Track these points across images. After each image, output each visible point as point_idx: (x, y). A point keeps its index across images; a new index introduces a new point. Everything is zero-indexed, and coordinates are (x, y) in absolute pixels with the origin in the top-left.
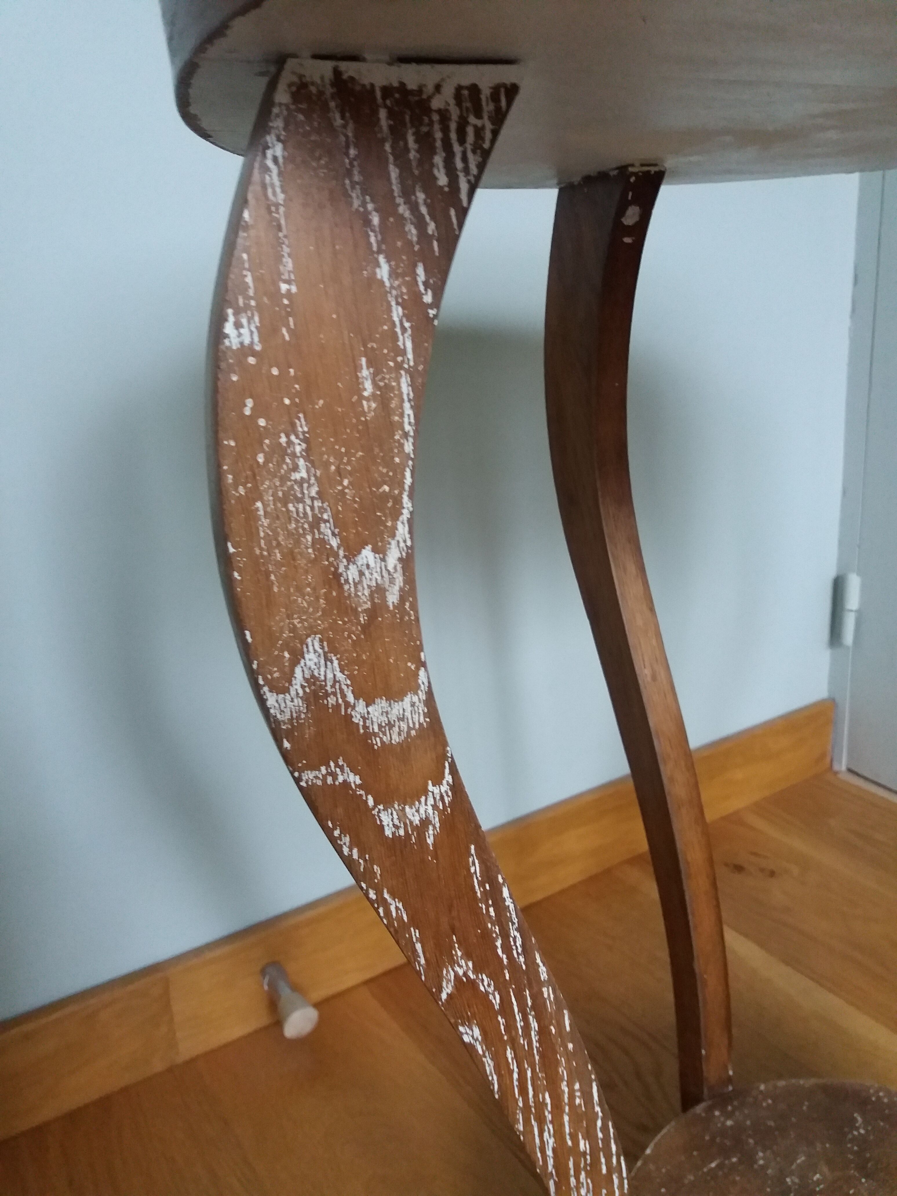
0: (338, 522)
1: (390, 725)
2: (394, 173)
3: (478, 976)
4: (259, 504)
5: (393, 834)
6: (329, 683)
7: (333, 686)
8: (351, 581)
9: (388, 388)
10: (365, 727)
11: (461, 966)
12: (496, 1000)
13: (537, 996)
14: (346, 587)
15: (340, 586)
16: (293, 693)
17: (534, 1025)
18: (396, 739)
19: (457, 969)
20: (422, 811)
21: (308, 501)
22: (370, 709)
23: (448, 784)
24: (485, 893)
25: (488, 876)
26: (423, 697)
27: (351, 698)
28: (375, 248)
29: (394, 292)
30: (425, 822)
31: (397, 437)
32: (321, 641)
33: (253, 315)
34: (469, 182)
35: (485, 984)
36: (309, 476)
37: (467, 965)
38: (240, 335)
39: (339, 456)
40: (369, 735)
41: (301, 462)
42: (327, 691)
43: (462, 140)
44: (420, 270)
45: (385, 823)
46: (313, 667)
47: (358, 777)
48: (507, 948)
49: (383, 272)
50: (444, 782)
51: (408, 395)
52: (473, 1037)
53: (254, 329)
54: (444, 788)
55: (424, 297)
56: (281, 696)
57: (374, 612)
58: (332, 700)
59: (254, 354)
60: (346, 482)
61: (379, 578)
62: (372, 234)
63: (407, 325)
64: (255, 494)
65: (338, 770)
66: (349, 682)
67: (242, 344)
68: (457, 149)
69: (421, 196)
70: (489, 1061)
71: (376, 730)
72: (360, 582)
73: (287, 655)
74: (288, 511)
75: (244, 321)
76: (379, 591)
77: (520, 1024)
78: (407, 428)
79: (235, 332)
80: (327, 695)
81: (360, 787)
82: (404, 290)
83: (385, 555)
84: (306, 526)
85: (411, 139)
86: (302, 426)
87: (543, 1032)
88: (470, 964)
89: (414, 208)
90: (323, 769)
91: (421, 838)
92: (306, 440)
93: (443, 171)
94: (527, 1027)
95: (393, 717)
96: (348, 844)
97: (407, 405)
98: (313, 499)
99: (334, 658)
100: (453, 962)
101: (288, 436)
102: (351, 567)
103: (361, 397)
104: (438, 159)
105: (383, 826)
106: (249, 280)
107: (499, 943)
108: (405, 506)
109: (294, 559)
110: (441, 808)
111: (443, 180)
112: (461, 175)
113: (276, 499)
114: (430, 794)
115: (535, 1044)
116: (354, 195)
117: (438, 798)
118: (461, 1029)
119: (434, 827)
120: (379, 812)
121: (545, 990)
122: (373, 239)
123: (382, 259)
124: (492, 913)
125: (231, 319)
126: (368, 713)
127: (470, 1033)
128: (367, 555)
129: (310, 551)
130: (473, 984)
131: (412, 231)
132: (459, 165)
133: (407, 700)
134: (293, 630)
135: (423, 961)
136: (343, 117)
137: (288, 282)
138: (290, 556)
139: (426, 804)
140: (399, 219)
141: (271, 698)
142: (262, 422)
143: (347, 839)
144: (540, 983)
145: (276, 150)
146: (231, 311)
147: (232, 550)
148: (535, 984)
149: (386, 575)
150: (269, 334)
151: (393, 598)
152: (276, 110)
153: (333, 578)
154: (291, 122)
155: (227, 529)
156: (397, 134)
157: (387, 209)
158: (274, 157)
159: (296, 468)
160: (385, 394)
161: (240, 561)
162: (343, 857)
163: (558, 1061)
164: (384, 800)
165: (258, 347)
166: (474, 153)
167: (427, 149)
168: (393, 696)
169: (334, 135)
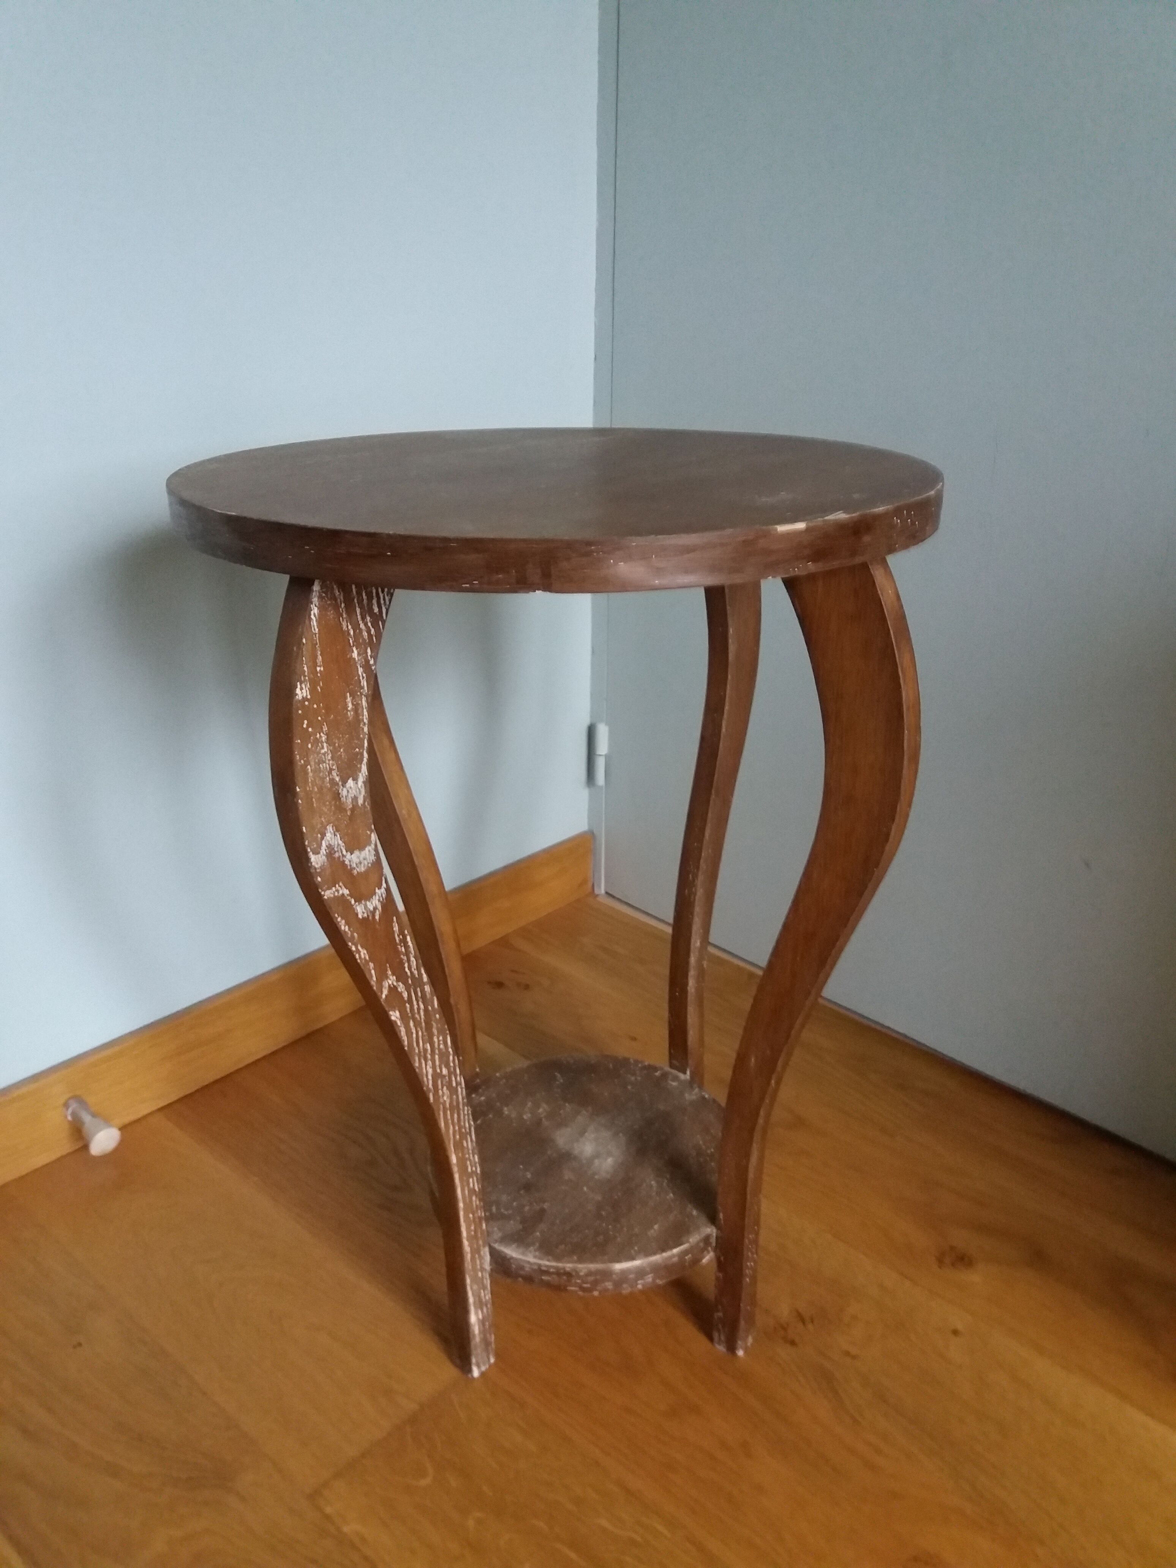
0: (338, 769)
1: (360, 863)
2: (358, 610)
3: (398, 984)
4: (309, 767)
5: (362, 917)
7: (337, 847)
8: (344, 796)
9: (358, 704)
10: (350, 866)
11: (391, 980)
12: (405, 995)
13: (423, 991)
14: (342, 799)
15: (340, 799)
16: (321, 853)
18: (363, 869)
19: (389, 981)
20: (374, 903)
21: (327, 762)
22: (352, 856)
24: (400, 940)
25: (401, 932)
26: (373, 846)
27: (344, 852)
28: (352, 645)
29: (359, 662)
30: (375, 909)
31: (361, 726)
32: (333, 827)
33: (307, 683)
34: (386, 608)
35: (401, 988)
36: (328, 750)
38: (302, 693)
39: (339, 739)
40: (352, 869)
41: (325, 745)
42: (335, 850)
43: (383, 591)
44: (369, 650)
45: (359, 912)
46: (330, 839)
47: (347, 890)
48: (410, 968)
49: (355, 654)
50: (382, 887)
51: (365, 706)
52: (396, 1016)
53: (307, 689)
54: (383, 890)
55: (371, 661)
56: (317, 856)
57: (353, 810)
58: (337, 855)
59: (307, 700)
60: (342, 750)
61: (355, 792)
62: (350, 639)
63: (364, 675)
64: (307, 763)
65: (340, 888)
66: (344, 844)
67: (303, 697)
68: (381, 596)
69: (368, 618)
70: (403, 1029)
71: (355, 866)
72: (348, 795)
73: (319, 835)
74: (320, 768)
75: (303, 686)
76: (355, 798)
77: (416, 1007)
78: (365, 721)
79: (300, 692)
80: (335, 852)
81: (348, 895)
82: (363, 660)
83: (357, 781)
84: (327, 773)
85: (364, 594)
86: (325, 728)
87: (426, 1010)
88: (395, 978)
89: (366, 624)
90: (334, 888)
91: (374, 916)
92: (326, 734)
93: (376, 606)
94: (419, 1009)
95: (361, 859)
96: (344, 924)
97: (365, 710)
98: (329, 760)
99: (338, 834)
100: (387, 978)
101: (320, 734)
102: (344, 789)
103: (347, 711)
104: (375, 601)
105: (358, 914)
106: (305, 669)
107: (406, 966)
109: (322, 789)
110: (382, 900)
111: (376, 610)
112: (383, 606)
113: (315, 763)
114: (377, 894)
115: (423, 1017)
116: (343, 624)
117: (380, 895)
118: (391, 1013)
119: (378, 911)
120: (356, 906)
121: (426, 988)
122: (351, 641)
123: (354, 649)
124: (404, 951)
125: (299, 686)
126: (351, 858)
127: (395, 1014)
128: (350, 782)
129: (328, 784)
130: (395, 988)
131: (365, 634)
132: (382, 602)
133: (367, 849)
134: (322, 823)
135: (375, 979)
136: (339, 592)
137: (320, 666)
138: (321, 789)
139: (375, 900)
140: (360, 630)
141: (313, 858)
142: (310, 730)
143: (343, 922)
144: (424, 984)
145: (315, 611)
146: (298, 683)
147: (298, 790)
148: (422, 985)
149: (358, 790)
150: (313, 690)
151: (360, 801)
152: (314, 594)
153: (337, 796)
154: (320, 598)
155: (296, 780)
156: (359, 594)
157: (356, 627)
158: (314, 614)
159: (323, 748)
160: (357, 708)
161: (302, 795)
162: (342, 932)
163: (432, 1025)
164: (358, 900)
165: (309, 697)
166: (387, 595)
167: (370, 598)
168: (361, 848)
169: (336, 600)
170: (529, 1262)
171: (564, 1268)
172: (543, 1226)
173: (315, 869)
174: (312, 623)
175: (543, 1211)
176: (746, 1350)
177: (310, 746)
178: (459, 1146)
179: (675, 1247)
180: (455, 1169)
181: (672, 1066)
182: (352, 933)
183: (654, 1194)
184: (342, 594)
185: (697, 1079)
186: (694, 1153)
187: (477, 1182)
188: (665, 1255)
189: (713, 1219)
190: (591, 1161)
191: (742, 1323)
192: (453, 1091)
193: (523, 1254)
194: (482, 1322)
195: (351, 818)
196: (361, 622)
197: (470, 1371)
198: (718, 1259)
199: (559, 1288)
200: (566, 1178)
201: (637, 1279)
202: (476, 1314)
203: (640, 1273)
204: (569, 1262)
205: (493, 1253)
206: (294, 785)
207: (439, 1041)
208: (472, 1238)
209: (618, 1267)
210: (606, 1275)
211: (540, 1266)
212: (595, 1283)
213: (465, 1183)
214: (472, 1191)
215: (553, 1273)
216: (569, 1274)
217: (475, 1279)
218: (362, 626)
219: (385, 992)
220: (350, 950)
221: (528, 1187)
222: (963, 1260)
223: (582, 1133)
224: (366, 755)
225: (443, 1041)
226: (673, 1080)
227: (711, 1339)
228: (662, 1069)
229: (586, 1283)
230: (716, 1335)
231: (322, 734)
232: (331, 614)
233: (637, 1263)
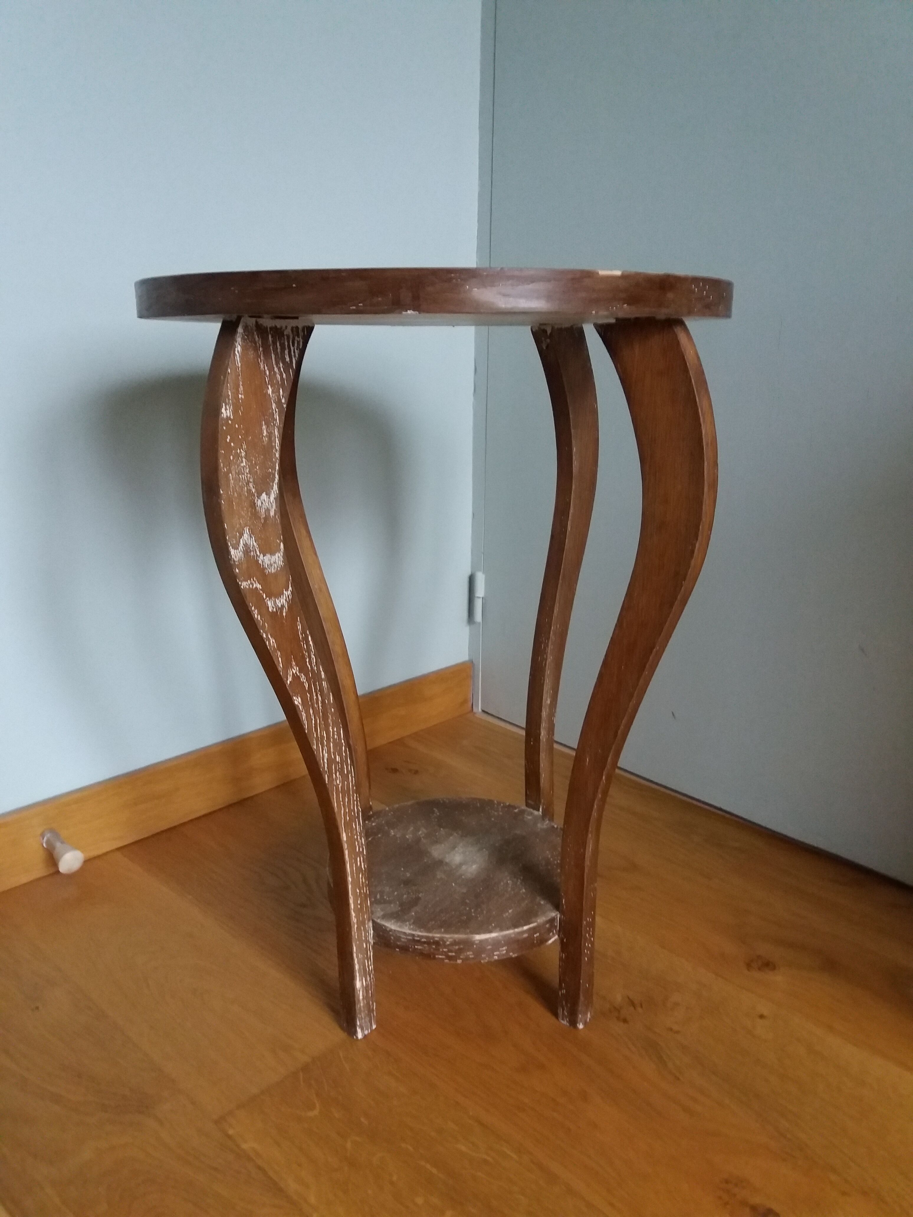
0: (254, 482)
1: (271, 565)
2: (273, 357)
3: (300, 675)
4: (230, 475)
5: (272, 611)
6: (251, 546)
7: (253, 548)
8: (259, 506)
9: (271, 432)
10: (263, 565)
11: (294, 669)
12: (307, 686)
13: (321, 685)
14: (257, 508)
16: (240, 549)
17: (320, 698)
18: (273, 571)
19: (293, 670)
20: (281, 601)
21: (246, 474)
22: (265, 557)
23: (290, 591)
24: (303, 638)
25: (304, 632)
26: (281, 554)
27: (258, 553)
28: (268, 383)
29: (273, 398)
30: (283, 606)
31: (274, 451)
32: (249, 529)
33: (231, 406)
34: (296, 360)
35: (303, 678)
36: (246, 465)
37: (297, 669)
38: (226, 413)
39: (256, 458)
40: (264, 569)
41: (244, 460)
42: (250, 549)
43: (293, 345)
44: (281, 391)
45: (269, 606)
46: (246, 539)
47: (260, 585)
48: (311, 663)
49: (270, 391)
51: (277, 436)
52: (298, 702)
53: (230, 410)
54: (289, 592)
55: (283, 400)
56: (236, 551)
57: (266, 519)
58: (252, 554)
59: (231, 419)
60: (258, 468)
61: (268, 505)
62: (267, 378)
63: (277, 410)
64: (229, 471)
65: (254, 582)
66: (258, 546)
67: (227, 416)
68: (292, 348)
69: (281, 365)
70: (304, 714)
71: (266, 566)
72: (262, 506)
73: (238, 534)
74: (240, 478)
75: (228, 407)
76: (268, 510)
77: (315, 697)
78: (277, 447)
79: (225, 411)
80: (250, 551)
81: (261, 590)
82: (276, 398)
83: (270, 496)
84: (245, 484)
85: (278, 343)
86: (244, 446)
87: (323, 702)
89: (279, 369)
90: (249, 581)
91: (281, 612)
92: (246, 452)
93: (288, 356)
94: (317, 699)
95: (272, 562)
96: (257, 613)
97: (277, 439)
98: (247, 473)
99: (253, 536)
100: (292, 667)
101: (240, 450)
102: (259, 500)
103: (263, 436)
104: (286, 352)
105: (268, 607)
106: (230, 393)
107: (307, 660)
108: (276, 477)
110: (288, 600)
111: (288, 359)
112: (293, 357)
113: (236, 472)
114: (284, 595)
115: (320, 708)
116: (261, 364)
117: (287, 596)
118: (294, 698)
119: (286, 608)
120: (267, 600)
121: (323, 682)
122: (267, 380)
123: (269, 387)
124: (305, 647)
125: (224, 407)
126: (264, 560)
127: (297, 699)
128: (264, 495)
129: (246, 493)
130: (298, 678)
131: (278, 377)
132: (293, 354)
133: (277, 555)
134: (240, 524)
135: (281, 666)
136: (258, 337)
137: (242, 394)
138: (240, 495)
139: (283, 599)
140: (275, 373)
141: (232, 551)
142: (232, 444)
143: (256, 611)
144: (322, 680)
145: (239, 348)
146: (224, 404)
147: (221, 492)
148: (320, 680)
149: (270, 504)
150: (235, 412)
151: (272, 513)
152: (238, 335)
153: (253, 505)
154: (243, 339)
155: (220, 484)
156: (274, 343)
157: (271, 369)
158: (238, 351)
159: (242, 462)
160: (270, 435)
161: (224, 496)
162: (255, 619)
163: (328, 716)
164: (270, 596)
165: (232, 417)
166: (297, 350)
167: (283, 349)
168: (272, 553)
169: (255, 343)
170: (405, 933)
171: (434, 937)
172: (417, 908)
173: (234, 561)
174: (236, 358)
175: (418, 899)
176: (585, 1024)
177: (232, 458)
178: (348, 825)
179: (525, 925)
180: (345, 846)
181: (527, 805)
182: (264, 622)
183: (509, 889)
184: (260, 339)
185: (548, 814)
186: (544, 863)
187: (363, 862)
188: (517, 930)
189: (557, 907)
190: (460, 865)
191: (582, 998)
192: (345, 777)
193: (400, 927)
194: (366, 989)
195: (264, 525)
196: (275, 366)
197: (355, 1032)
198: (562, 941)
199: (429, 956)
200: (438, 877)
201: (493, 951)
202: (361, 980)
203: (496, 944)
204: (438, 933)
205: (377, 927)
206: (218, 487)
207: (333, 732)
208: (359, 911)
209: (478, 937)
210: (468, 944)
211: (413, 935)
212: (460, 951)
213: (354, 860)
214: (359, 869)
215: (424, 943)
216: (437, 943)
217: (360, 947)
218: (276, 369)
219: (290, 679)
220: (262, 637)
221: (407, 883)
222: (768, 965)
223: (453, 848)
224: (277, 476)
225: (336, 732)
226: (528, 815)
227: (556, 1015)
228: (518, 807)
229: (452, 952)
230: (560, 1011)
231: (241, 450)
232: (251, 354)
233: (494, 935)
